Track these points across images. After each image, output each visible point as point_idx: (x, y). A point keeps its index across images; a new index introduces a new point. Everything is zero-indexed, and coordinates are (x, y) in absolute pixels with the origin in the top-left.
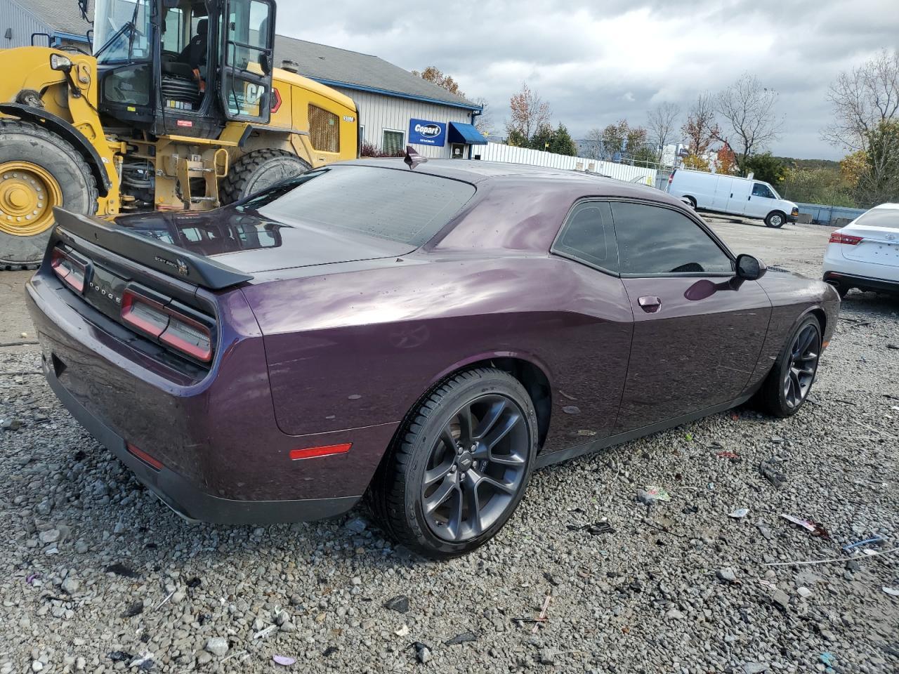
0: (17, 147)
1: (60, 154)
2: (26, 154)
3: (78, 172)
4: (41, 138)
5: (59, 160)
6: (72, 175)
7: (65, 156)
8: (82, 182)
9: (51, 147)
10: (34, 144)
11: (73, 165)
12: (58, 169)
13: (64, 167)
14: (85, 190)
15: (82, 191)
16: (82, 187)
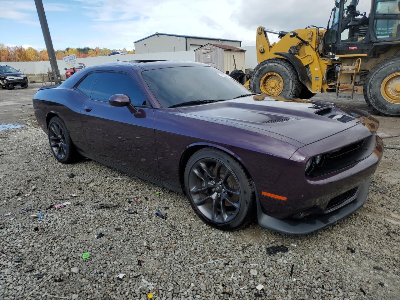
0: (271, 67)
1: (284, 68)
2: (273, 69)
3: (289, 74)
4: (278, 63)
5: (283, 70)
6: (287, 76)
7: (285, 69)
8: (290, 78)
9: (280, 66)
10: (275, 66)
11: (288, 72)
12: (283, 74)
13: (284, 73)
14: (291, 81)
15: (290, 81)
16: (290, 80)
